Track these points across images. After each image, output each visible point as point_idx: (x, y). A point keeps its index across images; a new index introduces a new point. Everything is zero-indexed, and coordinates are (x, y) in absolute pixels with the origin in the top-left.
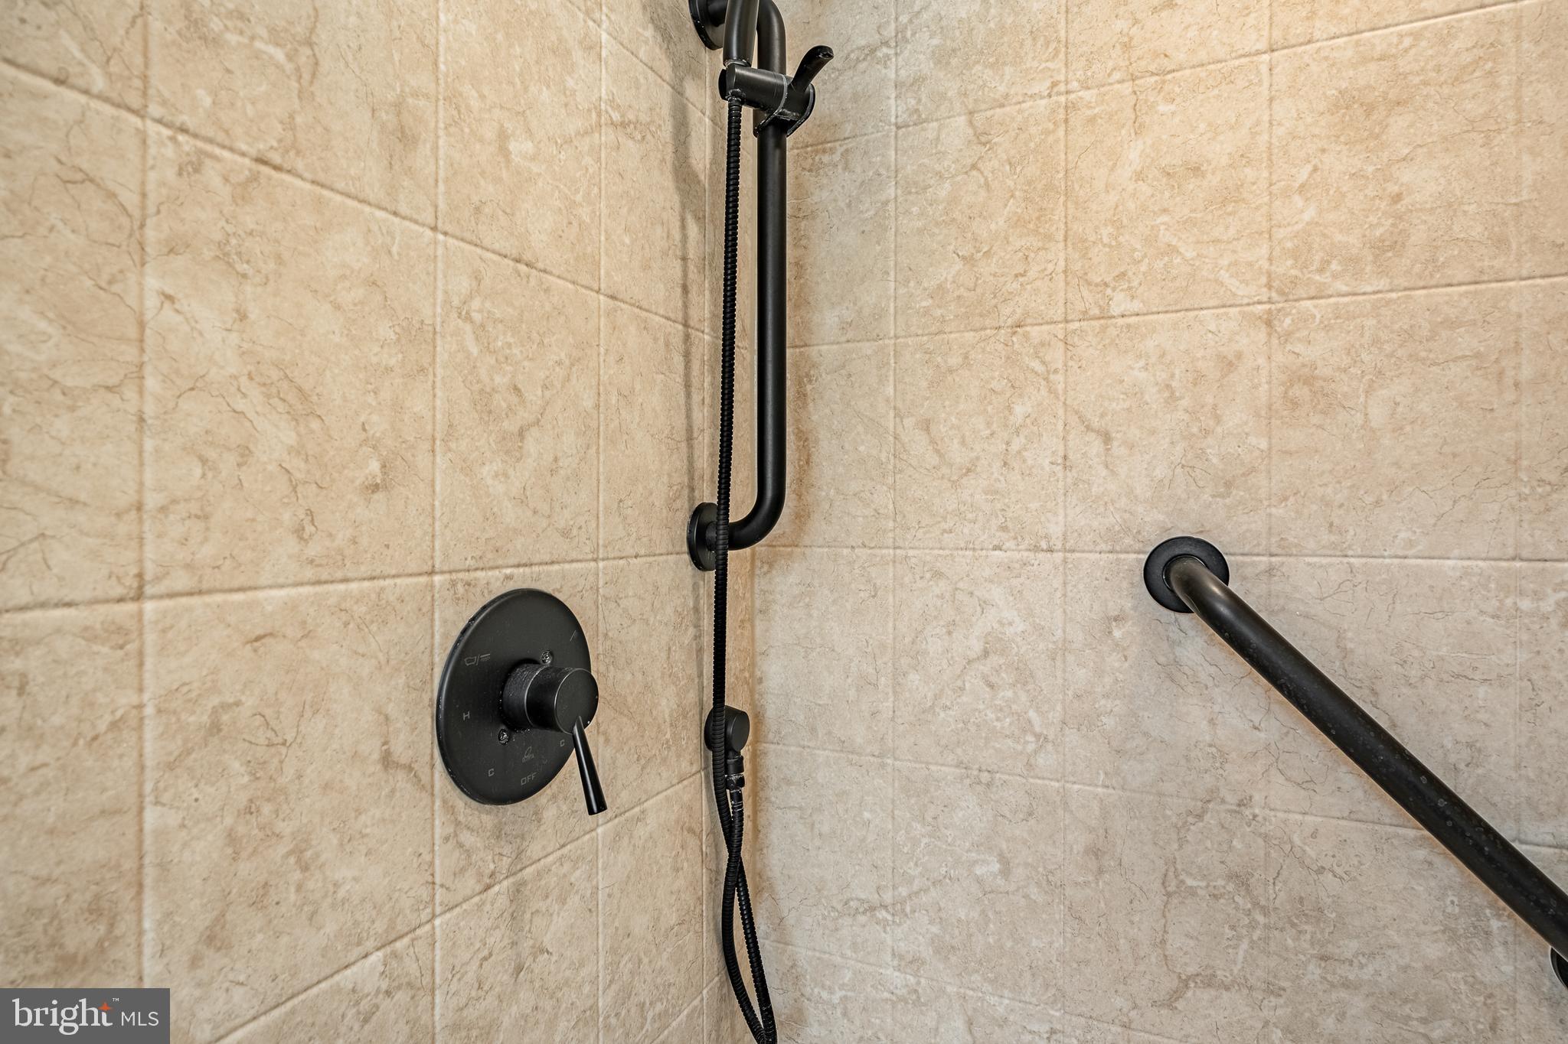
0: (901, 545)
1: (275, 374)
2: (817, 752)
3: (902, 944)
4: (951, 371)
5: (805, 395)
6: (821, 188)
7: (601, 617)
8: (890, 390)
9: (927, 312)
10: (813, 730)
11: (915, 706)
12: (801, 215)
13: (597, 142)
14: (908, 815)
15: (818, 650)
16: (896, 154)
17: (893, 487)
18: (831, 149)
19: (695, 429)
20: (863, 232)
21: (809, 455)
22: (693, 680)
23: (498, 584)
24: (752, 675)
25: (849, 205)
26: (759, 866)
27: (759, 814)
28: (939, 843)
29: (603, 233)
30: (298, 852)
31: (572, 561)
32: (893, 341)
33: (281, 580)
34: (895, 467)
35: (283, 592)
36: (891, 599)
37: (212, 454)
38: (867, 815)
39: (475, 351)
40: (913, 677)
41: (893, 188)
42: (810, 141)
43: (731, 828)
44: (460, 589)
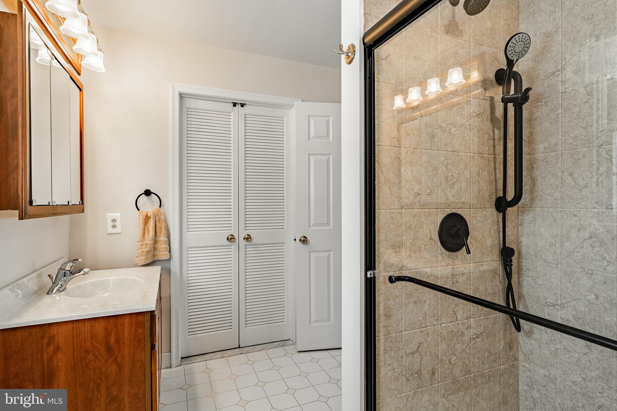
0: (563, 207)
1: (416, 178)
2: (537, 262)
3: (563, 315)
4: (579, 159)
5: (533, 167)
6: (538, 112)
7: (471, 220)
8: (560, 165)
9: (571, 143)
10: (536, 256)
11: (567, 251)
12: (532, 119)
13: (470, 122)
14: (565, 281)
15: (538, 235)
16: (562, 100)
17: (561, 191)
18: (541, 101)
19: (498, 179)
20: (551, 123)
21: (535, 184)
22: (497, 238)
23: (449, 211)
24: (518, 241)
25: (547, 116)
26: (520, 291)
27: (520, 278)
28: (575, 289)
29: (471, 140)
30: (419, 248)
31: (464, 208)
32: (561, 152)
33: (417, 208)
34: (561, 186)
35: (417, 210)
36: (560, 222)
37: (409, 190)
38: (552, 280)
39: (445, 170)
40: (567, 244)
41: (561, 110)
42: (535, 99)
43: (509, 275)
44: (442, 212)
